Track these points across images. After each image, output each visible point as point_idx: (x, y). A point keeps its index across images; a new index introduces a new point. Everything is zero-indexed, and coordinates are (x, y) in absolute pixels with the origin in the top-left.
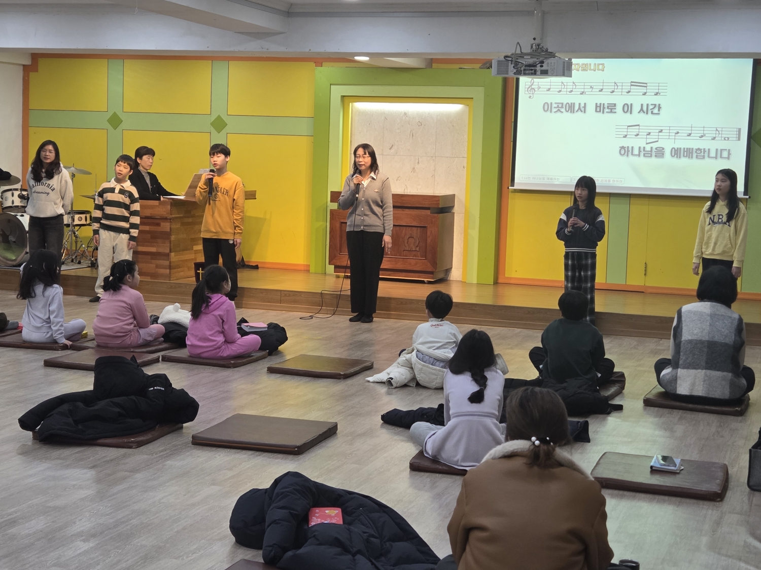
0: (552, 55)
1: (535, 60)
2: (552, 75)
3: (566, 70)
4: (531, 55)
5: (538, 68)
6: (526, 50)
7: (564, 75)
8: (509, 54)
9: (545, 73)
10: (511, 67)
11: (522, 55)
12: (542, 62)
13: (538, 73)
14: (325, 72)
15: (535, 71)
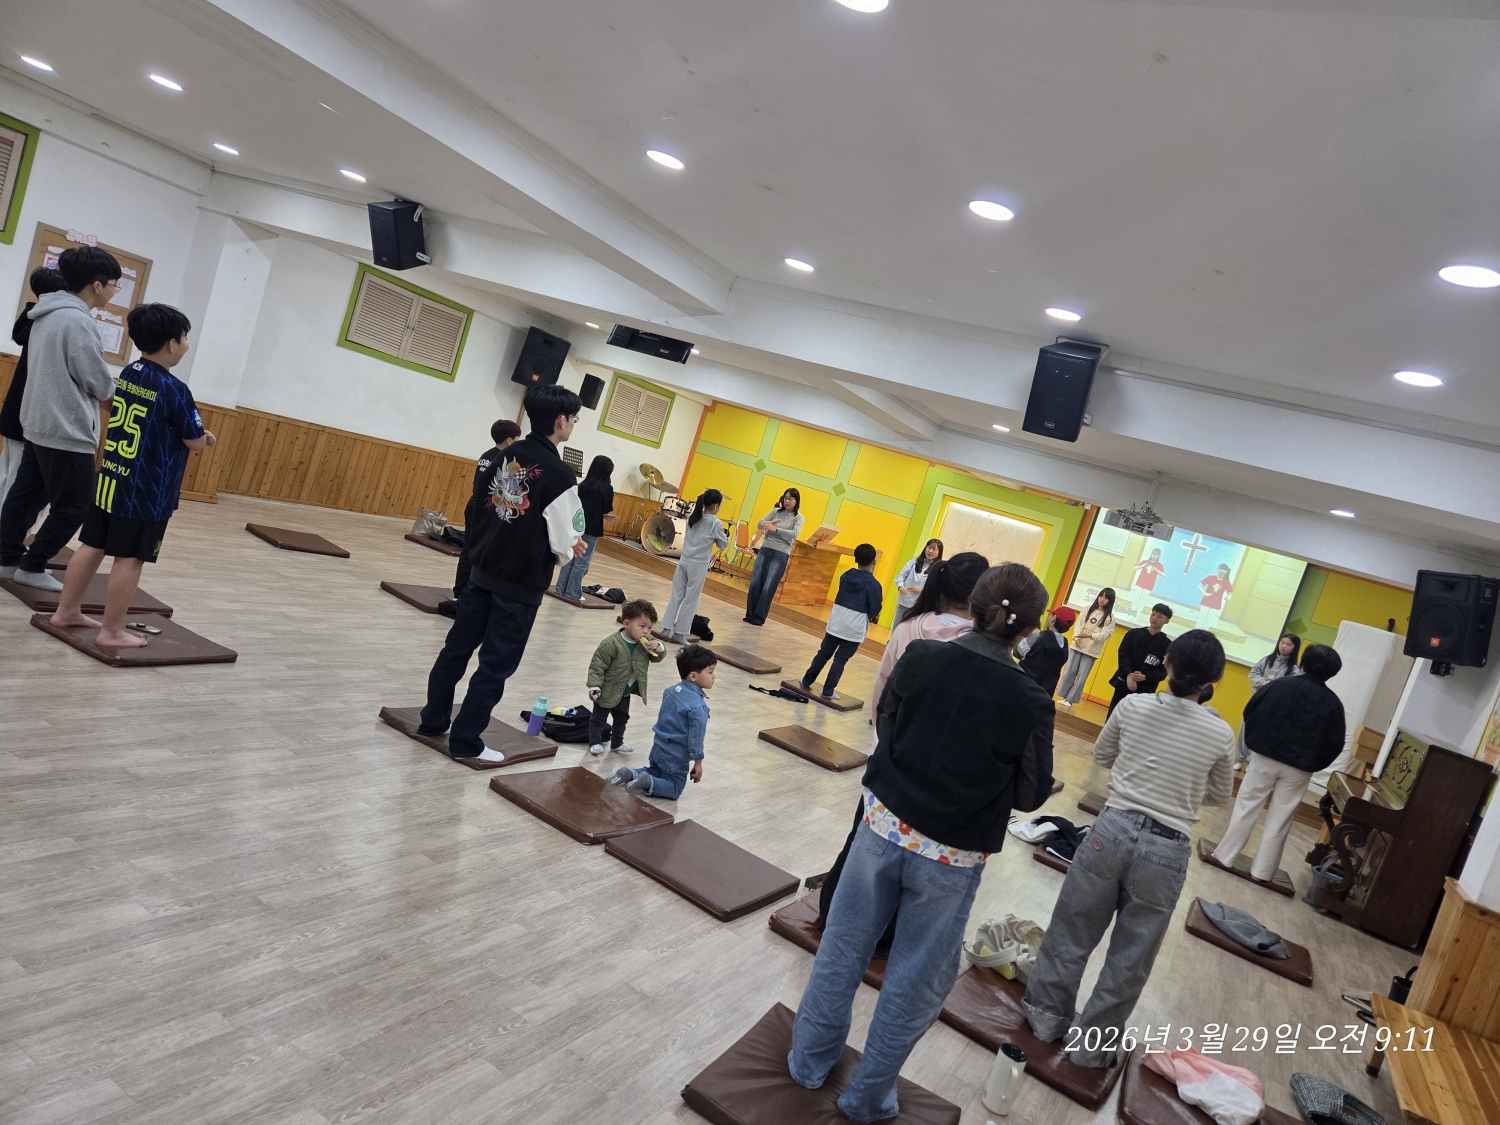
0: (1158, 520)
1: (1145, 520)
2: (1156, 537)
3: (1167, 536)
4: (1144, 517)
5: (1146, 528)
6: (1138, 510)
7: (1166, 539)
8: (1122, 509)
9: (1150, 533)
10: (1122, 520)
11: (1133, 514)
12: (1151, 524)
13: (1145, 532)
14: (936, 472)
15: (1143, 529)
